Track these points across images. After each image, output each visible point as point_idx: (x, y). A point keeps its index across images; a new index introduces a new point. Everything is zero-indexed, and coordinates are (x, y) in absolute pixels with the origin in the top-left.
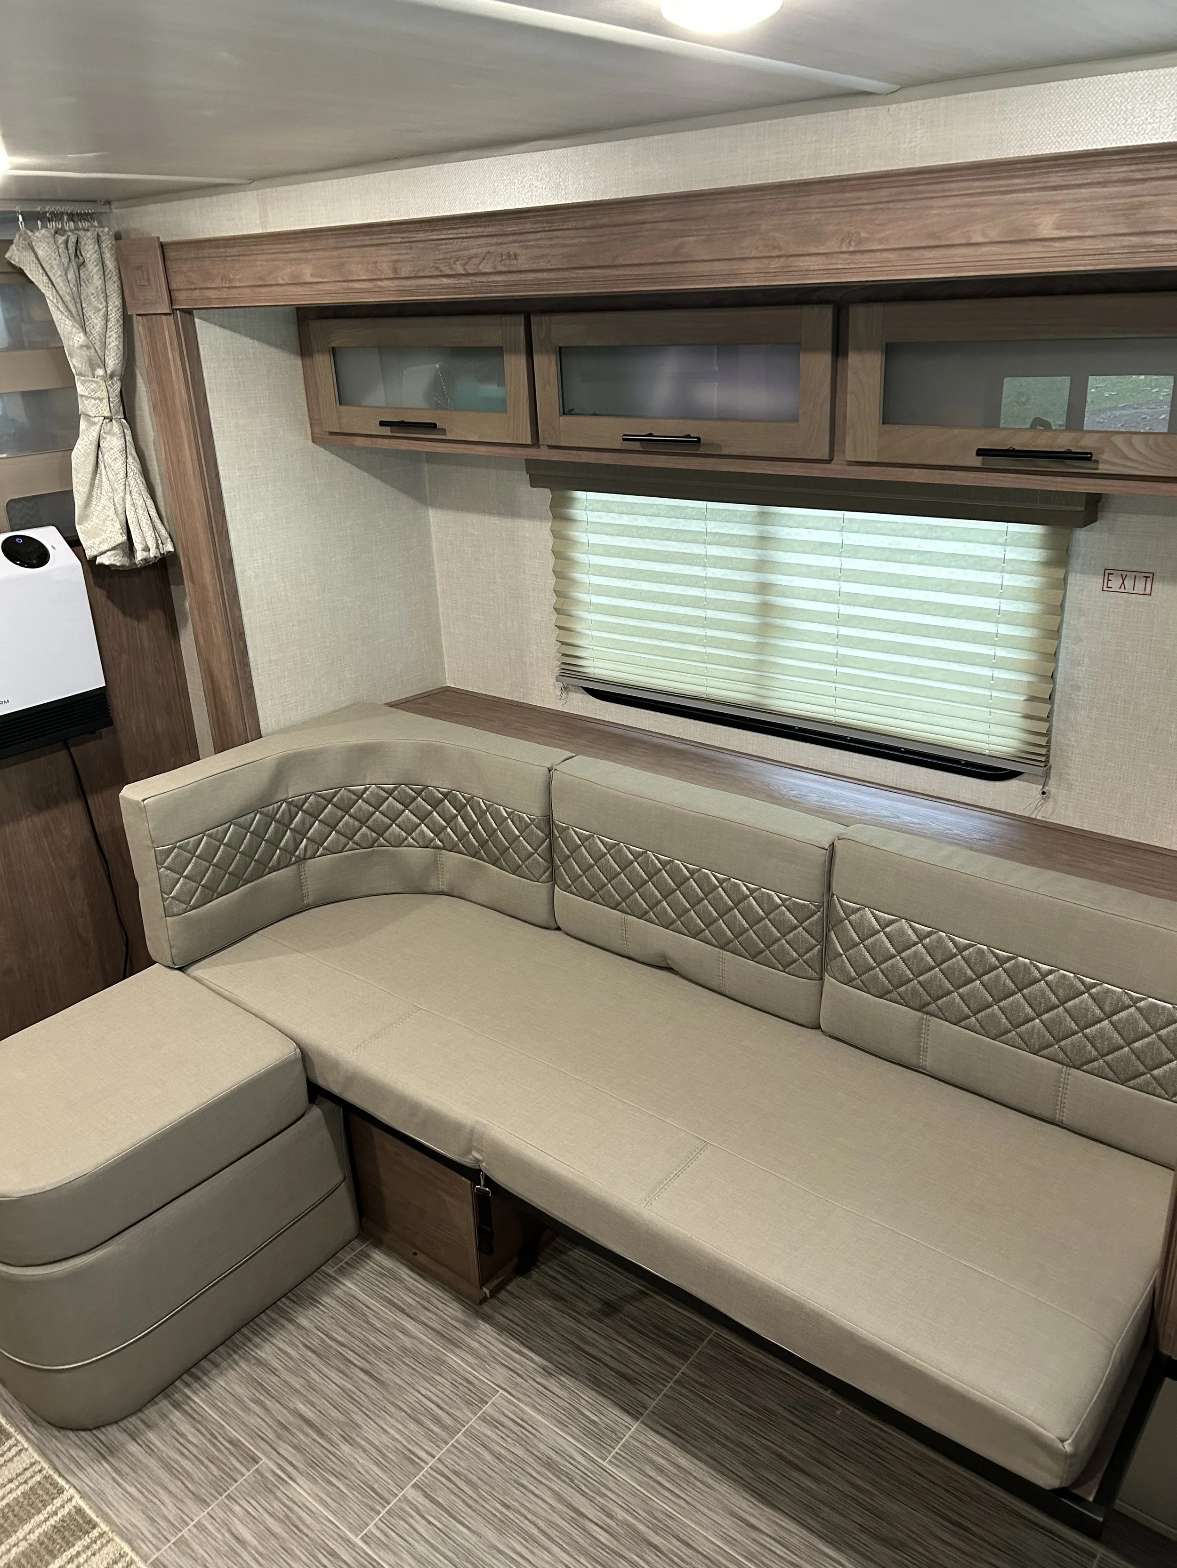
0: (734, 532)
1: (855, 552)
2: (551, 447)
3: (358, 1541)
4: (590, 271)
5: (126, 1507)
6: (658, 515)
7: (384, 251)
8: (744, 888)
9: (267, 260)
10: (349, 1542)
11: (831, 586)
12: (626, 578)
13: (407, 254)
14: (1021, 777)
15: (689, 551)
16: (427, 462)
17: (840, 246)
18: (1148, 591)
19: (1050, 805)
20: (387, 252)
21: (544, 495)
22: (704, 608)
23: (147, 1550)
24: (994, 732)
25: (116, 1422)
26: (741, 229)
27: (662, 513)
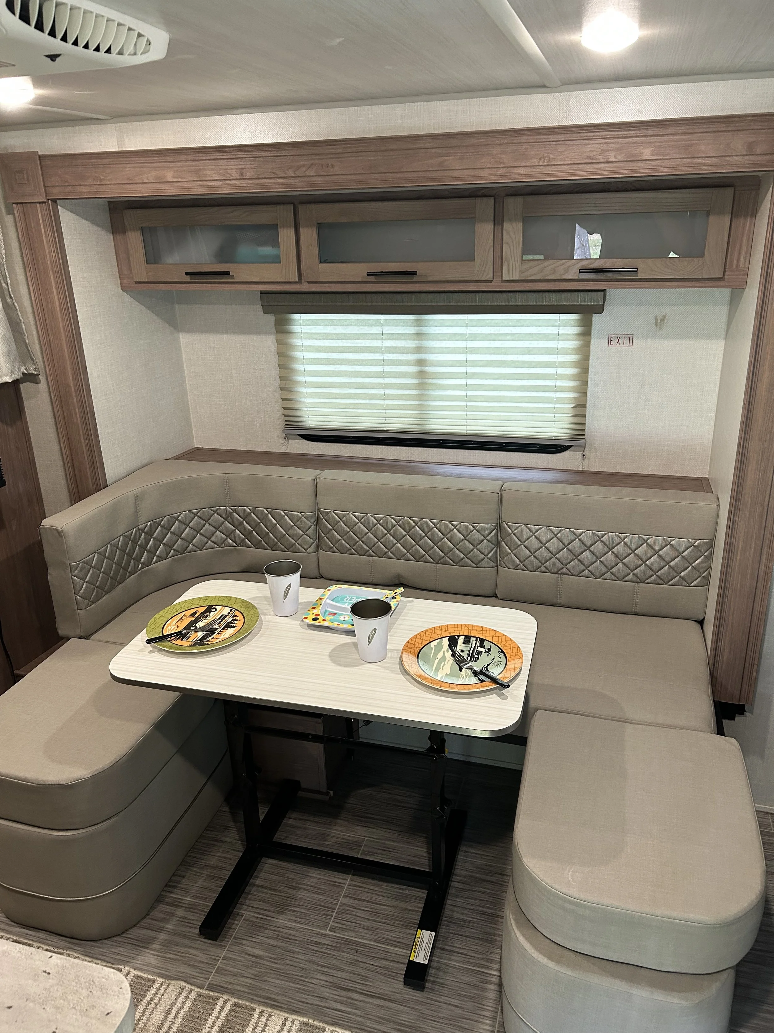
0: (400, 332)
1: (475, 337)
2: (309, 283)
3: (328, 932)
4: (384, 175)
5: (170, 965)
6: (351, 325)
7: (232, 162)
8: (451, 525)
9: (134, 167)
10: (323, 935)
11: (462, 357)
12: (331, 364)
13: (251, 164)
14: (572, 448)
15: (371, 345)
16: (178, 303)
17: (539, 162)
18: (631, 344)
19: (586, 462)
20: (236, 163)
21: (271, 318)
22: (383, 377)
23: (201, 982)
24: (557, 426)
25: (134, 926)
26: (480, 153)
27: (353, 324)
